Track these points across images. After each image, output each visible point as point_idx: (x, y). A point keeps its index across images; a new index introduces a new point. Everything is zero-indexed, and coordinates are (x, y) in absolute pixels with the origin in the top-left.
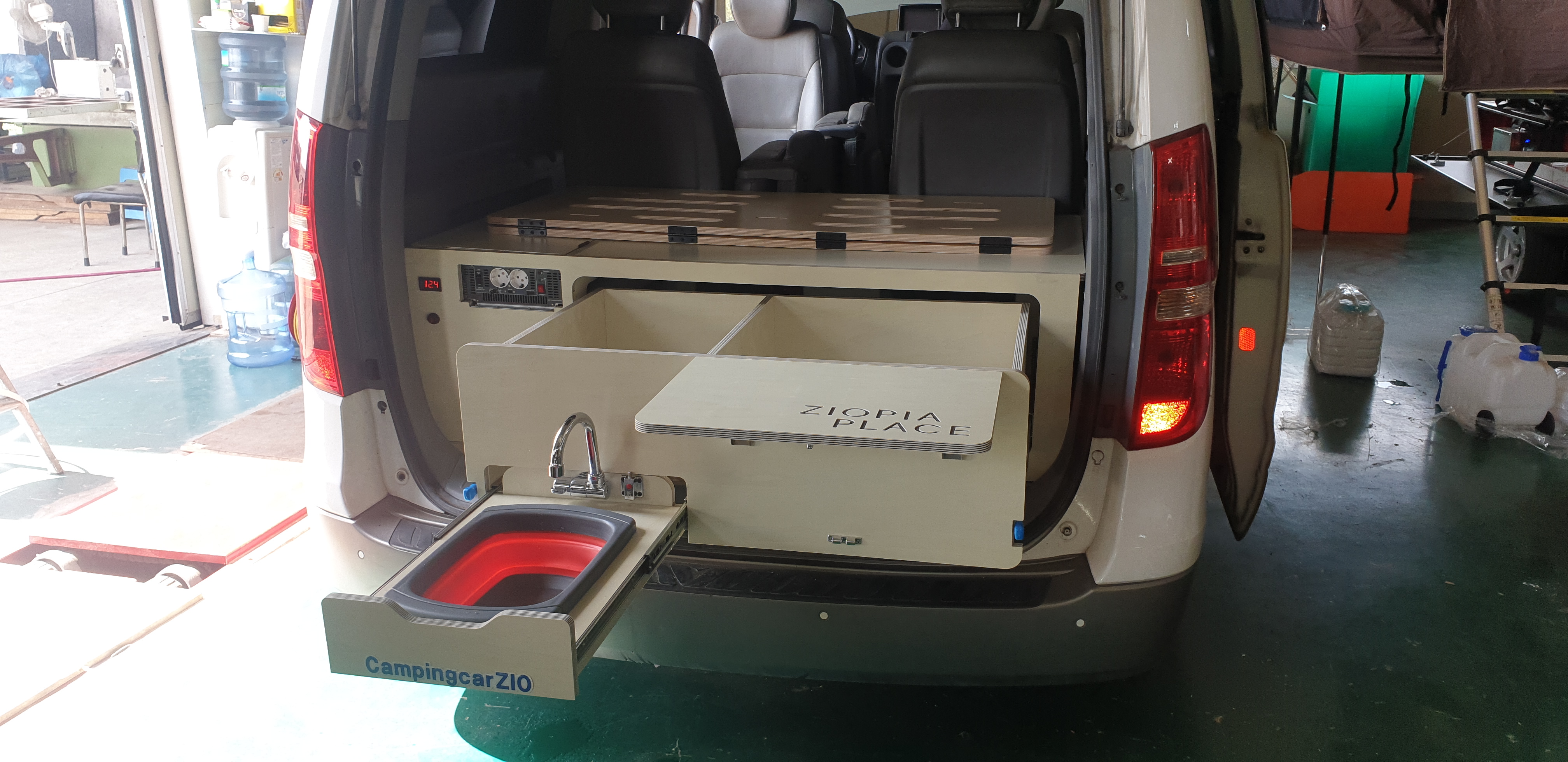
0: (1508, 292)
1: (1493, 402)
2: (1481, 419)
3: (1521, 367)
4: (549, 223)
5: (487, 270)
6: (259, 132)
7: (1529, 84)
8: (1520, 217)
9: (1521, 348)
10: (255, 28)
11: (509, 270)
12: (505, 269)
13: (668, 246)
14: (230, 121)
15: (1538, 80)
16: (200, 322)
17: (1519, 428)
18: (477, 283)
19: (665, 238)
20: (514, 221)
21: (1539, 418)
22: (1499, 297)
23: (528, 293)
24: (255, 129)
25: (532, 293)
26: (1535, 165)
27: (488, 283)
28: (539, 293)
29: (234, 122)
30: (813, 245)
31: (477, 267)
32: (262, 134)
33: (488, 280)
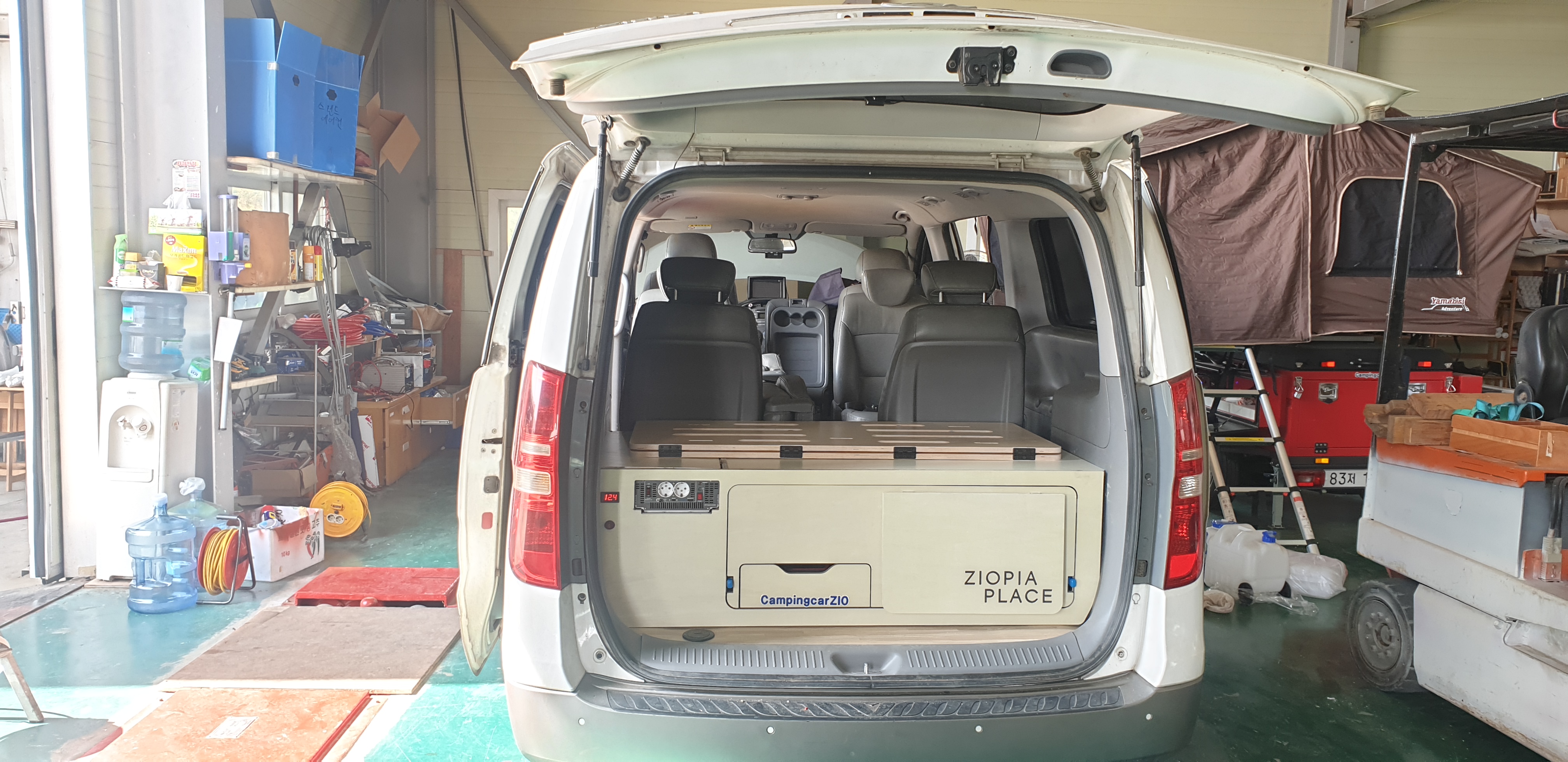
0: (1233, 494)
1: (1249, 576)
2: (1243, 589)
3: (1265, 547)
4: (684, 447)
5: (656, 483)
6: (162, 384)
7: (1217, 341)
8: (1231, 438)
9: (1263, 533)
10: (168, 288)
11: (674, 483)
12: (671, 482)
13: (779, 461)
14: (124, 374)
15: (1223, 337)
16: (62, 575)
17: (1269, 594)
18: (647, 494)
19: (778, 455)
20: (656, 447)
21: (1280, 588)
22: (1228, 499)
23: (689, 500)
24: (158, 381)
25: (692, 500)
26: (1217, 399)
27: (655, 495)
28: (698, 500)
29: (129, 375)
30: (892, 456)
31: (648, 482)
32: (165, 386)
33: (655, 491)
